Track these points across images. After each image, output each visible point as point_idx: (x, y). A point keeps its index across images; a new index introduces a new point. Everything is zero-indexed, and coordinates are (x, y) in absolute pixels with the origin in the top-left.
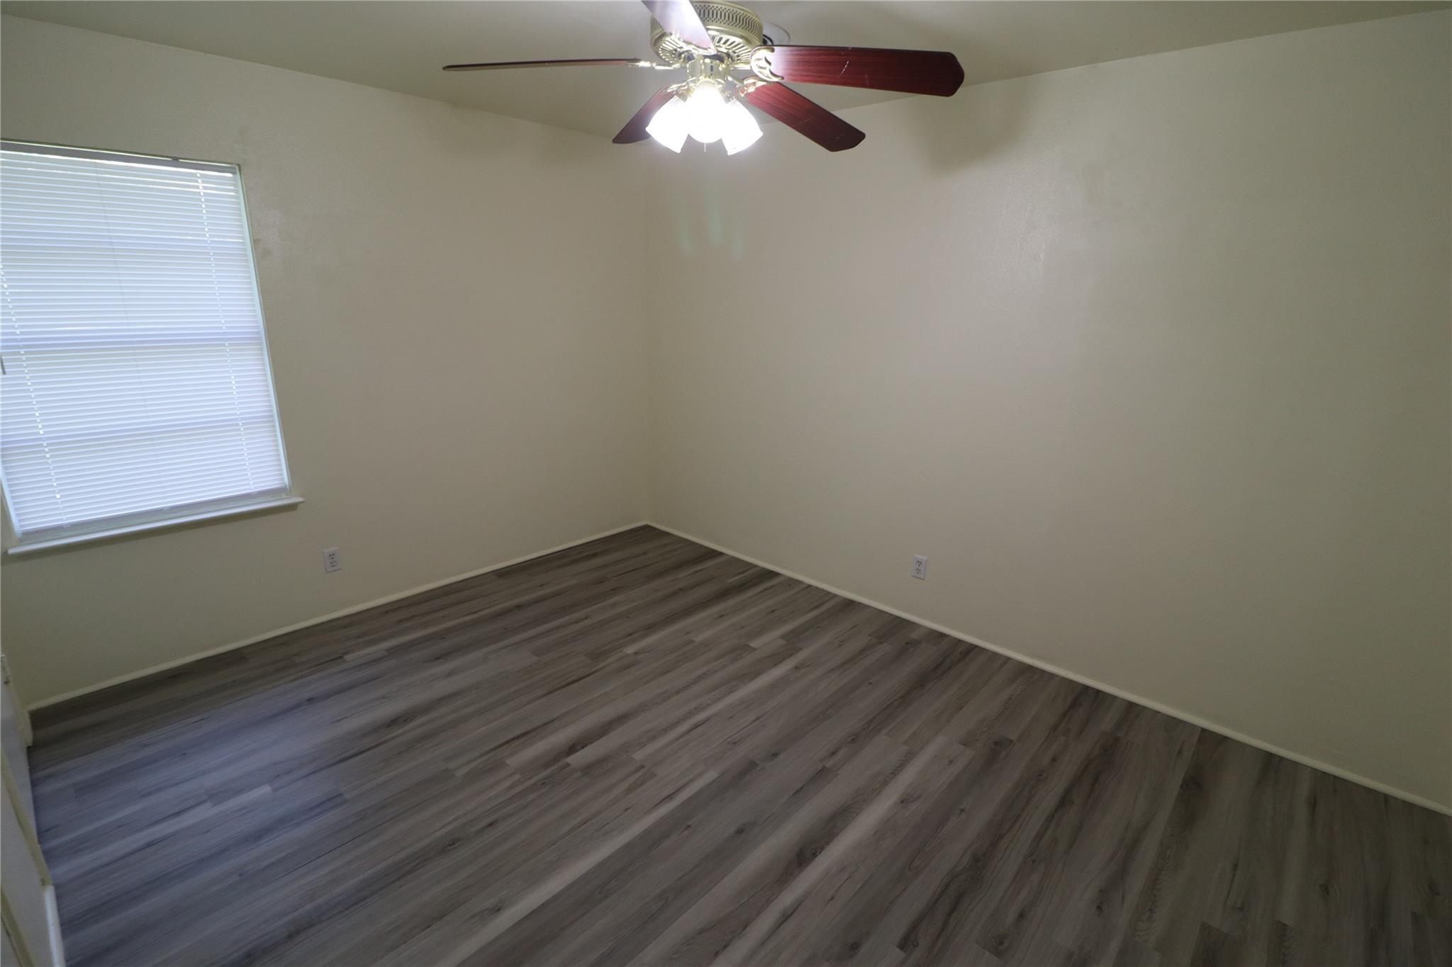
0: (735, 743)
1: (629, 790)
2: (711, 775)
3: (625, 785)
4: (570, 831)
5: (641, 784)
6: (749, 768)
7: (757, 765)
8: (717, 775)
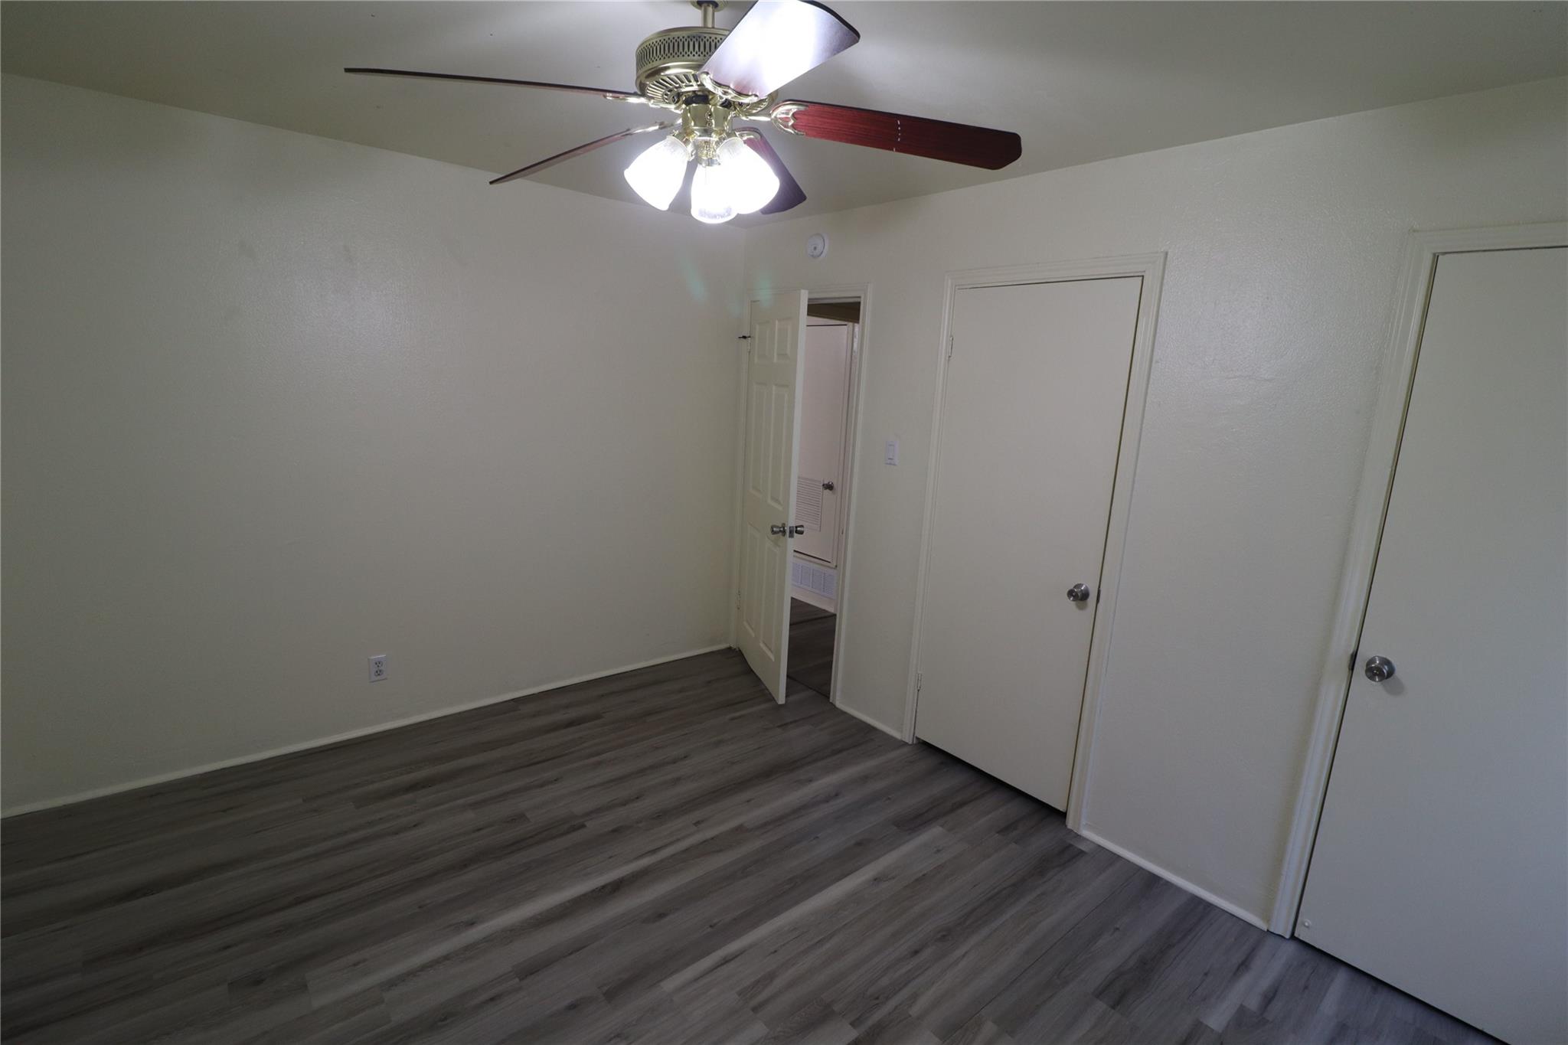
0: (618, 1036)
1: (771, 977)
2: (669, 985)
3: (778, 983)
4: (831, 936)
5: (758, 982)
6: (615, 991)
7: (604, 994)
8: (662, 984)
